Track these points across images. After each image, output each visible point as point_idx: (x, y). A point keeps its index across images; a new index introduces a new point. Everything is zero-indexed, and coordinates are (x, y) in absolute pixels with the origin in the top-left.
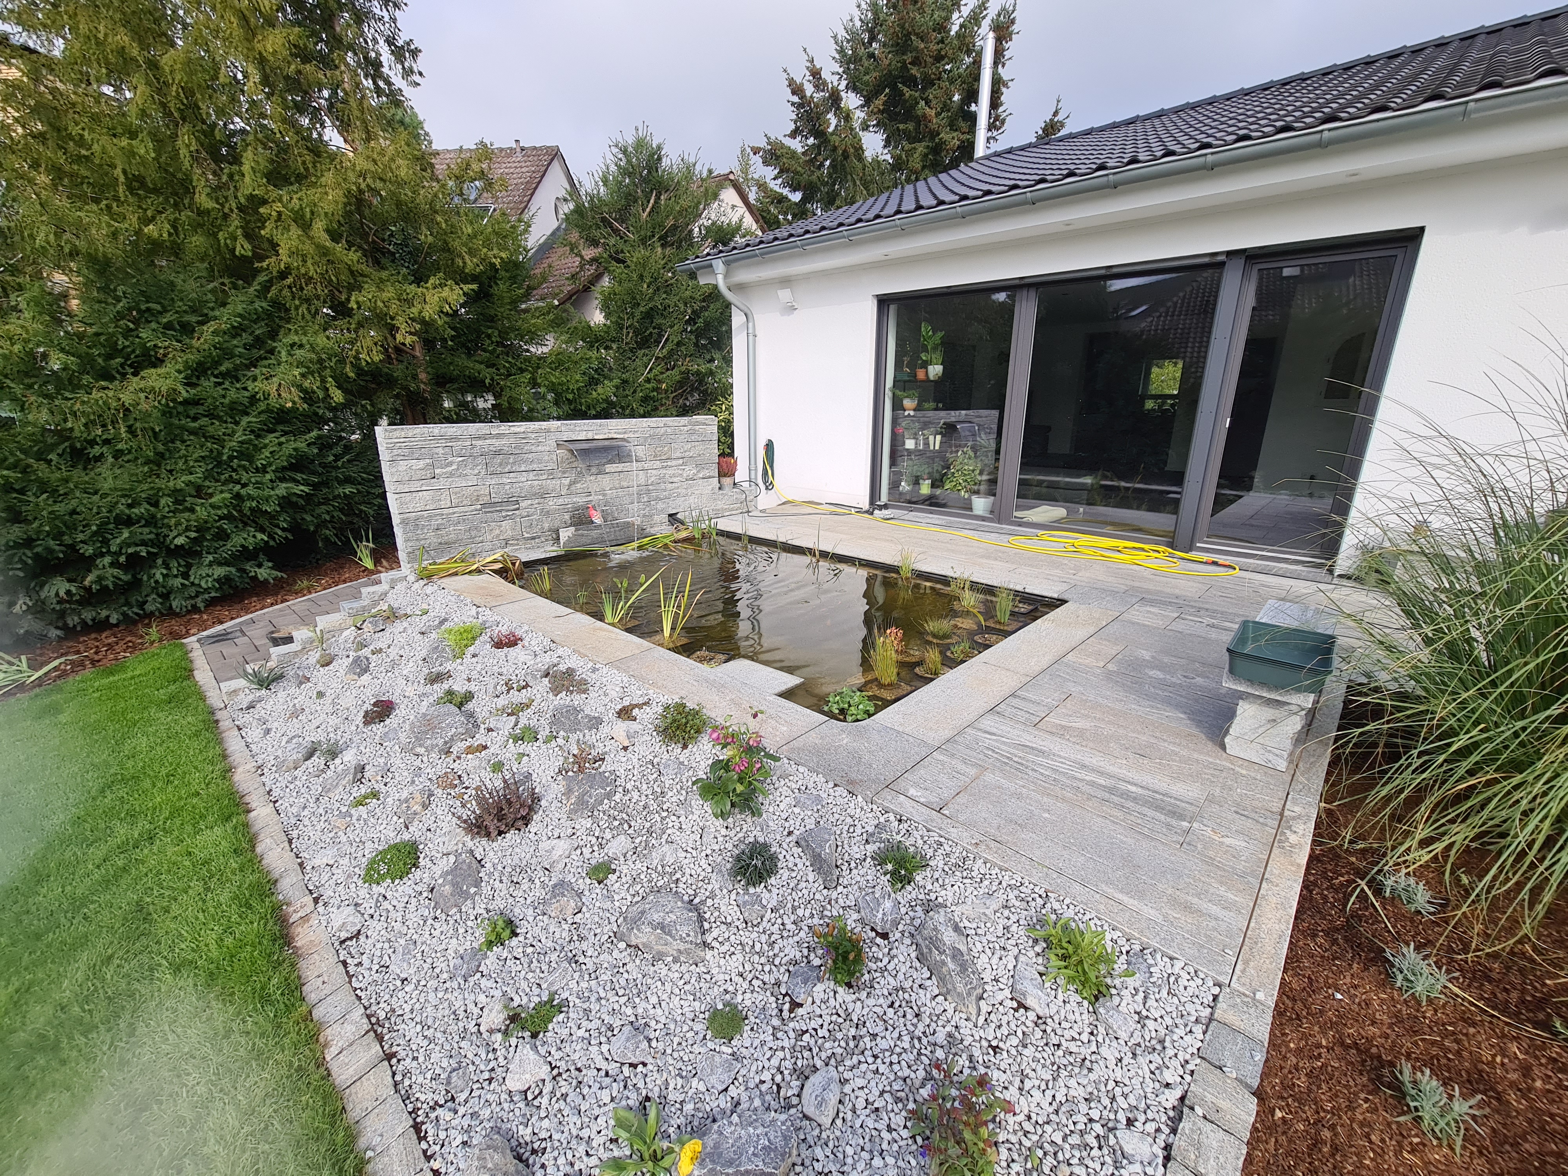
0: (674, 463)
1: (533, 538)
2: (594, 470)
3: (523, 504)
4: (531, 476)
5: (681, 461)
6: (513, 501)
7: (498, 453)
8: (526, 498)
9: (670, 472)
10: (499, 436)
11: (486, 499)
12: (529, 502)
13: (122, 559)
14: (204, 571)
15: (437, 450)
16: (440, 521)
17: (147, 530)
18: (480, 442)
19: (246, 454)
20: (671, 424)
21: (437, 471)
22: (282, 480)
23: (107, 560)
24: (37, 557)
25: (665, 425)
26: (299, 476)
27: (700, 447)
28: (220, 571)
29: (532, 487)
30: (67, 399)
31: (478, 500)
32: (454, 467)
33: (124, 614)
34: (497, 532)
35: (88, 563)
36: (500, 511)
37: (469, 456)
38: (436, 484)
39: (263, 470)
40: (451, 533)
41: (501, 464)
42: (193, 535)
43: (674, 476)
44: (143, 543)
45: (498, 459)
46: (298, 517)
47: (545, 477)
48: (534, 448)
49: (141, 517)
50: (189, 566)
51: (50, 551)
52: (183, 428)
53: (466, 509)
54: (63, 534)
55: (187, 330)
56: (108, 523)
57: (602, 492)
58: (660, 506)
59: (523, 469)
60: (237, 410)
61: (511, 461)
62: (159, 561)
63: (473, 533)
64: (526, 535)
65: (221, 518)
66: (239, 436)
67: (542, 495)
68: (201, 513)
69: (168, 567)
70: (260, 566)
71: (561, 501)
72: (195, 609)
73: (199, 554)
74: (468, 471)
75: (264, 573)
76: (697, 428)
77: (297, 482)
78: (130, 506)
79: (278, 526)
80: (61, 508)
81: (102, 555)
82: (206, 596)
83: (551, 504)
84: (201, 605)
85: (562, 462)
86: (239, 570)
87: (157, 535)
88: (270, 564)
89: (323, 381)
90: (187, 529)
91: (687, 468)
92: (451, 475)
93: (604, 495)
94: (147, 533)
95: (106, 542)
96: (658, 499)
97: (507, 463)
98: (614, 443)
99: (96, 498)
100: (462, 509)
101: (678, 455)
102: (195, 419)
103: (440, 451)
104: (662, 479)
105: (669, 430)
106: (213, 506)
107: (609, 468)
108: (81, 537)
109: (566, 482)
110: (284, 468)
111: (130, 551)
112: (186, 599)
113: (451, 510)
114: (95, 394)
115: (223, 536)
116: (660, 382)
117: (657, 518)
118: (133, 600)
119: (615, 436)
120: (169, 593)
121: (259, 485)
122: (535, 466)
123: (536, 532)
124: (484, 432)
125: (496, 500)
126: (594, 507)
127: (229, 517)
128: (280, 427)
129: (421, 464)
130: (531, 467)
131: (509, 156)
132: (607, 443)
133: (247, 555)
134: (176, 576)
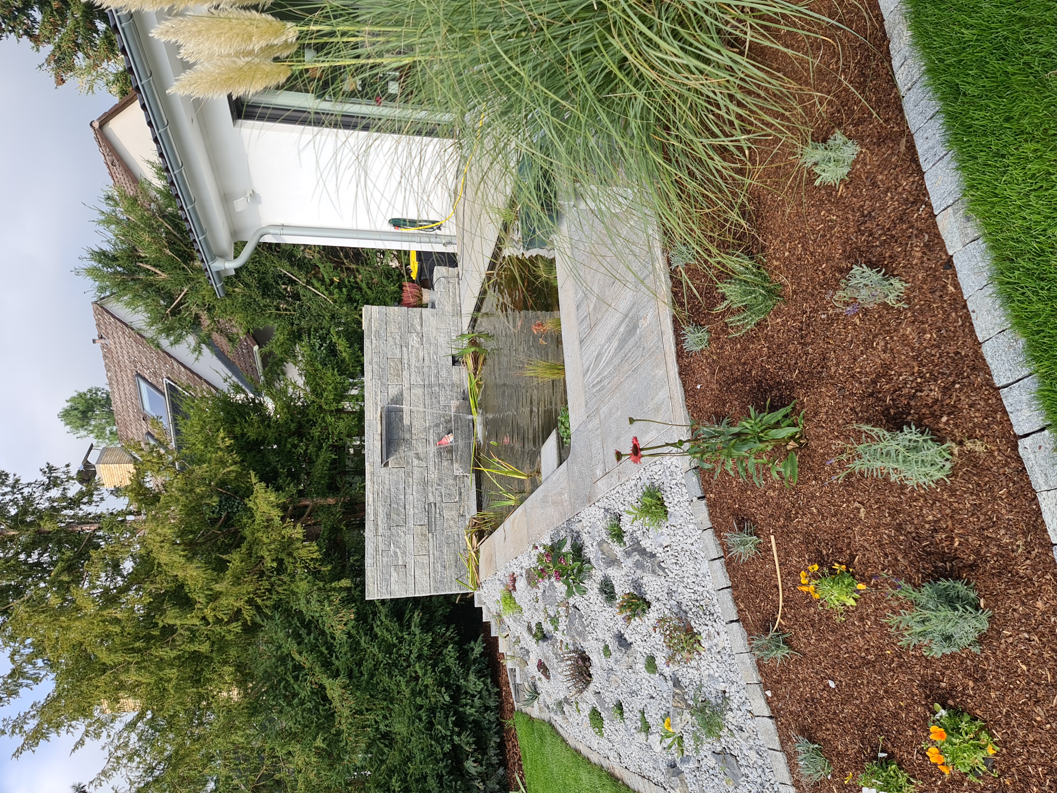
0: (405, 356)
1: (460, 494)
2: (407, 436)
3: (431, 499)
4: (408, 491)
5: (404, 349)
6: (429, 508)
7: (388, 516)
8: (426, 497)
9: (413, 361)
10: (376, 515)
11: (425, 529)
12: (430, 494)
13: (456, 729)
14: (471, 685)
15: (385, 562)
16: (439, 565)
17: (438, 714)
18: (380, 529)
19: (388, 649)
20: (370, 357)
21: (400, 563)
22: (409, 627)
23: (456, 738)
24: (449, 773)
25: (371, 363)
26: (407, 616)
27: (393, 328)
28: (472, 677)
29: (418, 492)
30: (347, 744)
31: (425, 535)
32: (398, 550)
33: (495, 733)
34: (452, 522)
35: (456, 748)
36: (435, 518)
37: (390, 539)
38: (411, 565)
39: (401, 640)
40: (448, 557)
41: (398, 515)
42: (443, 690)
43: (417, 357)
44: (447, 717)
45: (394, 516)
46: (439, 618)
47: (410, 480)
48: (387, 487)
49: (429, 716)
50: (466, 693)
51: (446, 766)
52: (368, 683)
53: (431, 544)
54: (436, 758)
55: (298, 668)
56: (431, 735)
57: (427, 430)
58: (444, 373)
59: (402, 497)
60: (355, 647)
61: (396, 506)
62: (461, 709)
63: (451, 541)
64: (457, 499)
65: (434, 671)
66: (375, 650)
67: (425, 483)
68: (429, 681)
69: (466, 705)
70: (473, 649)
71: (431, 468)
72: (499, 694)
73: (459, 687)
74: (402, 541)
75: (478, 649)
76: (373, 329)
77: (411, 617)
78: (421, 720)
79: (444, 634)
80: (419, 756)
81: (452, 740)
82: (490, 686)
83: (433, 476)
84: (496, 690)
85: (399, 464)
86: (474, 664)
87: (442, 708)
88: (472, 643)
89: (334, 589)
90: (440, 692)
91: (411, 343)
92: (404, 553)
93: (430, 427)
94: (440, 715)
95: (444, 737)
96: (437, 376)
97: (398, 509)
98: (384, 416)
99: (413, 739)
100: (431, 548)
101: (398, 351)
102: (362, 674)
103: (385, 559)
104: (420, 370)
105: (375, 360)
106: (425, 674)
107: (406, 421)
108: (439, 749)
109: (416, 462)
110: (401, 625)
111: (451, 725)
112: (490, 697)
113: (431, 556)
114: (343, 727)
115: (447, 671)
116: (332, 282)
117: (455, 378)
118: (487, 726)
119: (379, 414)
120: (485, 705)
121: (411, 643)
122: (401, 487)
123: (455, 491)
124: (372, 526)
125: (426, 521)
126: (440, 440)
127: (434, 666)
128: (370, 620)
129: (394, 574)
130: (402, 491)
131: (109, 350)
132: (384, 423)
133: (463, 657)
134: (473, 701)
